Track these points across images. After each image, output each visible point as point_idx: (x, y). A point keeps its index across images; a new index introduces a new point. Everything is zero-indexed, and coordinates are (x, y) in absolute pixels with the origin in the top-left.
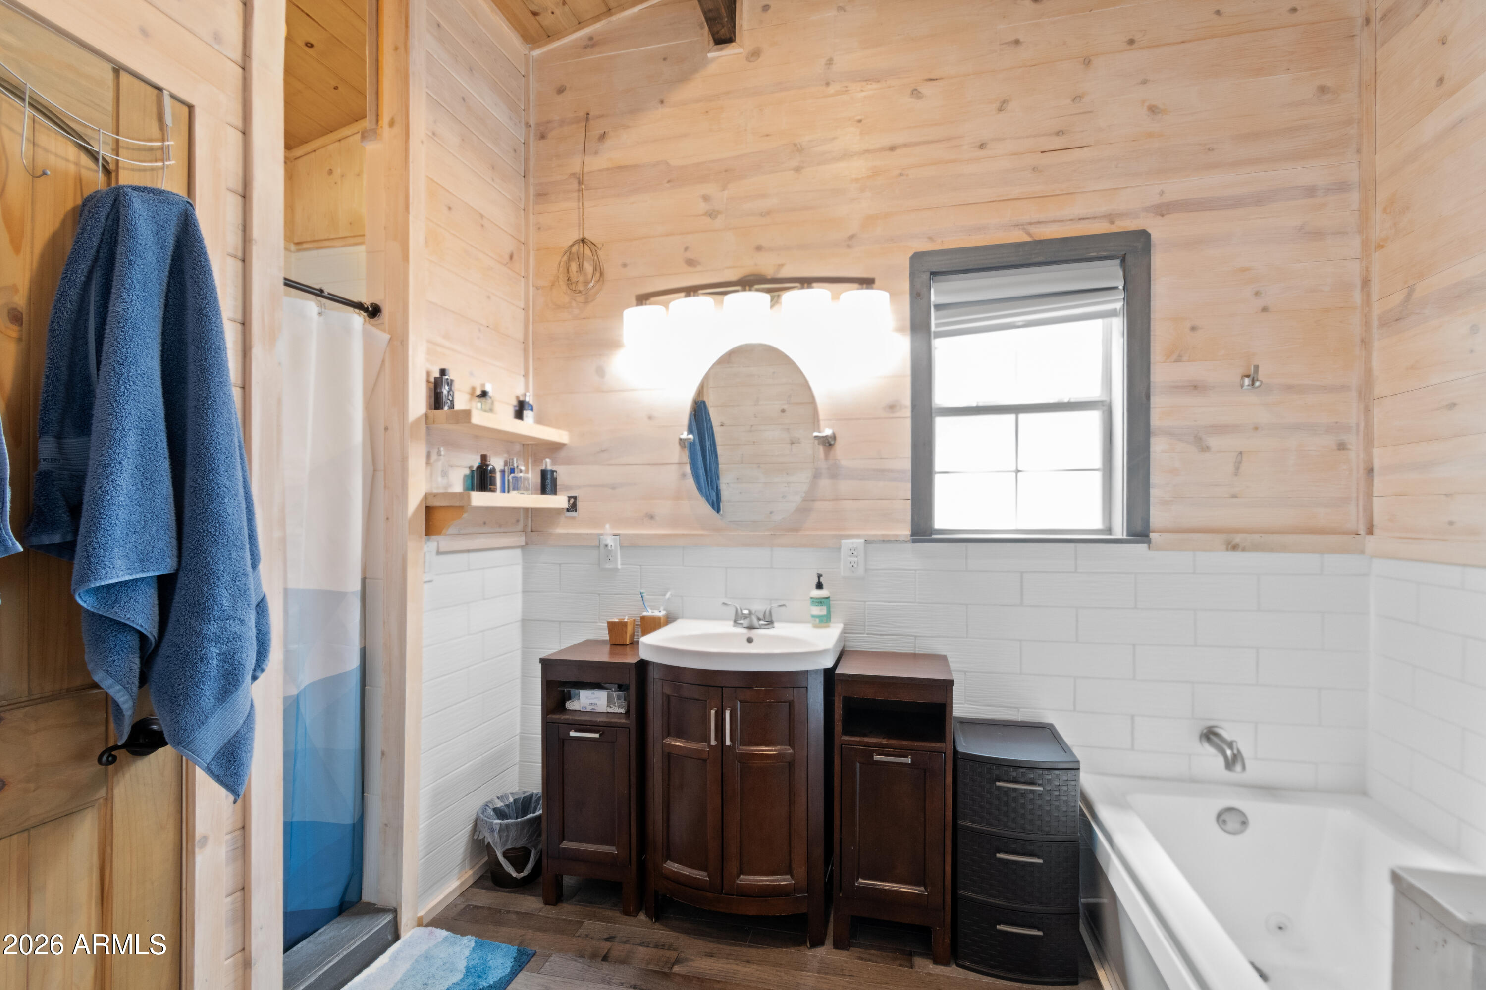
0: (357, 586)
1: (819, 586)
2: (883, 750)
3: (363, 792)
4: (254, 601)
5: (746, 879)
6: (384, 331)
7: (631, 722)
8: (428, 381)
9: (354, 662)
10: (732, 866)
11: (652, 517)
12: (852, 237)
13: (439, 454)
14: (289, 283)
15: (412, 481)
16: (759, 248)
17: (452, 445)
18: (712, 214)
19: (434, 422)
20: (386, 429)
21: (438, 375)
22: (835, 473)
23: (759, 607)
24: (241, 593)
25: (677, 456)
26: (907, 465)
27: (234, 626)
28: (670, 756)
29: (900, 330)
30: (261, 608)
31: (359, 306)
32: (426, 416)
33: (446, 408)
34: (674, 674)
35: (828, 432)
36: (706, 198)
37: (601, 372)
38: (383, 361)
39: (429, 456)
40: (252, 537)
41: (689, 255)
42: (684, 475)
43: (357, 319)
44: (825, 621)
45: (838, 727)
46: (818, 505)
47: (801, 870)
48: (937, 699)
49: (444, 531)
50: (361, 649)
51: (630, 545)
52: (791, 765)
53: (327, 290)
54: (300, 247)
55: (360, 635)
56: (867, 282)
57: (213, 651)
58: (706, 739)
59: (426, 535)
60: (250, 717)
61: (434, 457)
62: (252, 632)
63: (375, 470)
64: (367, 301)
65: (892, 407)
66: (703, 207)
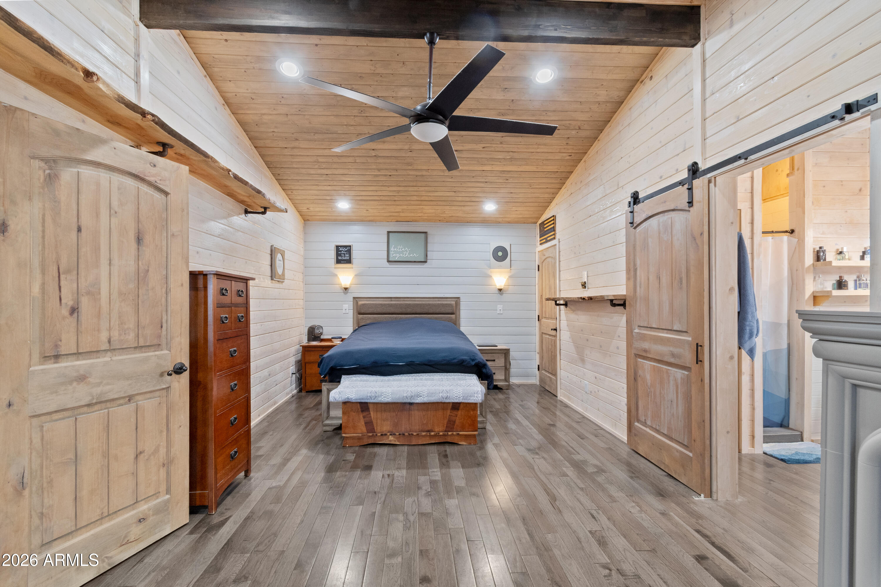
0: (786, 322)
3: (789, 391)
4: (756, 319)
6: (795, 238)
8: (814, 252)
9: (785, 346)
13: (819, 277)
14: (763, 233)
15: (807, 287)
17: (824, 273)
19: (816, 266)
20: (797, 270)
21: (818, 249)
24: (753, 317)
27: (752, 323)
30: (757, 321)
31: (786, 232)
32: (813, 264)
33: (822, 261)
38: (796, 248)
39: (815, 278)
40: (755, 304)
43: (785, 237)
49: (821, 304)
50: (788, 344)
53: (774, 230)
54: (765, 201)
55: (787, 338)
57: (748, 328)
59: (814, 306)
60: (755, 344)
61: (817, 278)
62: (756, 326)
63: (793, 284)
64: (788, 229)
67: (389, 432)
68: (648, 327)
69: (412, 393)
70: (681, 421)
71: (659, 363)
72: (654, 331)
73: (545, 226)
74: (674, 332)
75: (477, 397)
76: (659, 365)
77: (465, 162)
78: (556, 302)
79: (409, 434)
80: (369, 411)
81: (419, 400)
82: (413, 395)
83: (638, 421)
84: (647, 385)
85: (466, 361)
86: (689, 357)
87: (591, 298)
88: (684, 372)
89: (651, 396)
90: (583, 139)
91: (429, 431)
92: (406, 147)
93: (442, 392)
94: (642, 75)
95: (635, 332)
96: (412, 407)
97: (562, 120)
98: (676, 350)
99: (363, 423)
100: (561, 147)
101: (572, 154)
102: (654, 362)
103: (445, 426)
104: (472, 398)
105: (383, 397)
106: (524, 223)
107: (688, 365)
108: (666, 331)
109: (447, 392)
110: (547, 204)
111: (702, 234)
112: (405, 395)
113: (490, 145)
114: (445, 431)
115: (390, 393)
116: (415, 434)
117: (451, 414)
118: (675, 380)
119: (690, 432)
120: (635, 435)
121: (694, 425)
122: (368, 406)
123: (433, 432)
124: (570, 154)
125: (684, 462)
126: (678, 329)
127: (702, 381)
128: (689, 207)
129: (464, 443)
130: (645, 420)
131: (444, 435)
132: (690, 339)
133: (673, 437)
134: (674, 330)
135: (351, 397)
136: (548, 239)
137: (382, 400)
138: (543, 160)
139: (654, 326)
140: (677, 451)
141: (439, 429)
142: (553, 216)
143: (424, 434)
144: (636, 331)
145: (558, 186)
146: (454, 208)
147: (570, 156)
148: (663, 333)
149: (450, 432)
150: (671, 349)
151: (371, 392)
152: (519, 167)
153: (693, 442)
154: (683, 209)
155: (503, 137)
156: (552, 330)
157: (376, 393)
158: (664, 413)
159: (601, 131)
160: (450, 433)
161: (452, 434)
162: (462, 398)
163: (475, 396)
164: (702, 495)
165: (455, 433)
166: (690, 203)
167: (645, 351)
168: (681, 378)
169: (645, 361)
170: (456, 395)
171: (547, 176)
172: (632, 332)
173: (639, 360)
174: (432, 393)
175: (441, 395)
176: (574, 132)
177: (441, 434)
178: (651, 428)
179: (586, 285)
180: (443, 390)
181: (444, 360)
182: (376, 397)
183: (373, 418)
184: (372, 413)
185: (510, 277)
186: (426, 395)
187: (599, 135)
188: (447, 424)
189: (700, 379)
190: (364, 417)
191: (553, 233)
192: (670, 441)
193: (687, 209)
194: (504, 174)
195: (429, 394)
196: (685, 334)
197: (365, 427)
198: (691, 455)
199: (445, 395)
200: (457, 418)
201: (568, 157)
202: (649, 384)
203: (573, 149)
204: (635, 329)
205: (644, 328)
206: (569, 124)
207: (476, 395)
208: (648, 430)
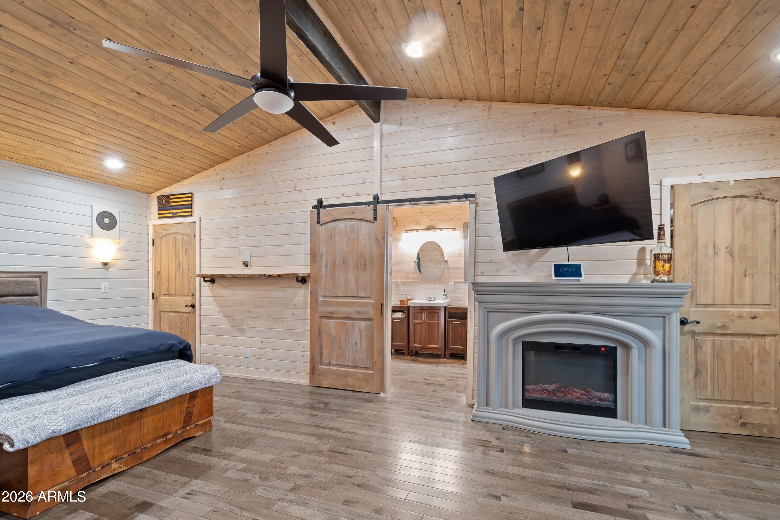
1: (445, 292)
2: (455, 321)
5: (429, 346)
7: (407, 318)
10: (427, 343)
11: (408, 278)
12: (451, 218)
16: (432, 220)
18: (422, 212)
22: (448, 268)
23: (432, 297)
25: (414, 265)
26: (463, 267)
28: (415, 324)
29: (462, 238)
34: (415, 308)
35: (446, 259)
36: (420, 209)
37: (397, 246)
41: (416, 221)
42: (415, 269)
44: (446, 299)
45: (447, 317)
46: (445, 275)
47: (440, 344)
48: (465, 311)
51: (404, 284)
52: (438, 324)
56: (454, 229)
58: (422, 320)
65: (460, 254)
66: (420, 211)
67: (112, 459)
68: (333, 296)
69: (151, 394)
70: (364, 354)
71: (344, 320)
72: (339, 299)
73: (171, 201)
74: (359, 298)
75: (217, 378)
76: (345, 321)
77: (137, 109)
78: (204, 278)
79: (141, 449)
80: (81, 441)
81: (158, 400)
82: (152, 396)
83: (322, 364)
84: (332, 337)
85: (176, 345)
86: (371, 312)
87: (279, 276)
88: (367, 322)
89: (336, 344)
90: (259, 138)
91: (165, 435)
92: (71, 55)
93: (183, 383)
94: (327, 117)
95: (320, 301)
96: (145, 414)
97: (260, 119)
98: (360, 309)
99: (70, 464)
100: (241, 138)
101: (243, 147)
102: (339, 320)
103: (183, 421)
104: (213, 381)
105: (111, 411)
106: (137, 191)
107: (371, 317)
108: (351, 298)
109: (188, 381)
110: (180, 179)
111: (384, 238)
112: (142, 399)
113: (182, 106)
114: (183, 428)
115: (122, 403)
116: (149, 446)
117: (189, 405)
118: (359, 329)
119: (372, 358)
120: (319, 375)
121: (376, 353)
122: (79, 434)
123: (169, 434)
124: (241, 145)
125: (367, 378)
126: (363, 296)
127: (382, 325)
128: (374, 220)
129: (200, 433)
130: (330, 361)
131: (182, 433)
132: (373, 301)
133: (357, 366)
134: (359, 297)
135: (59, 428)
136: (178, 214)
137: (111, 415)
138: (216, 141)
139: (340, 295)
140: (361, 373)
141: (176, 428)
142: (191, 193)
143: (159, 441)
144: (321, 299)
145: (205, 166)
146: (58, 150)
147: (240, 147)
148: (349, 299)
149: (187, 426)
150: (357, 309)
151: (92, 411)
152: (190, 138)
153: (375, 364)
154: (370, 220)
155: (203, 106)
156: (186, 306)
157: (100, 409)
158: (349, 352)
159: (276, 139)
160: (188, 428)
161: (191, 428)
162: (204, 383)
163: (216, 378)
164: (382, 393)
165: (192, 426)
166: (375, 219)
167: (331, 313)
168: (365, 326)
169: (330, 320)
170: (198, 382)
171: (206, 155)
172: (317, 300)
173: (323, 320)
174: (174, 387)
175: (183, 386)
176: (259, 131)
177: (179, 432)
178: (336, 365)
179: (249, 264)
180: (184, 380)
181: (151, 349)
182: (101, 415)
183: (88, 449)
184: (85, 444)
185: (119, 249)
186: (167, 392)
187: (273, 140)
188: (184, 419)
189: (381, 324)
190: (71, 454)
191: (190, 210)
192: (354, 369)
193: (373, 221)
194: (168, 137)
195: (171, 389)
196: (368, 299)
197: (73, 468)
198: (372, 372)
199: (187, 385)
200: (195, 408)
201: (237, 148)
202: (334, 335)
203: (247, 143)
204: (319, 299)
205: (329, 297)
206: (263, 124)
207: (216, 376)
208: (332, 368)
